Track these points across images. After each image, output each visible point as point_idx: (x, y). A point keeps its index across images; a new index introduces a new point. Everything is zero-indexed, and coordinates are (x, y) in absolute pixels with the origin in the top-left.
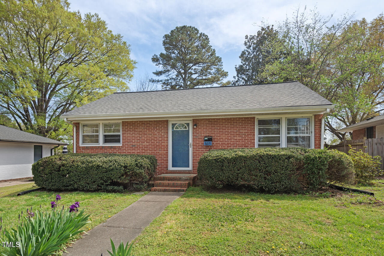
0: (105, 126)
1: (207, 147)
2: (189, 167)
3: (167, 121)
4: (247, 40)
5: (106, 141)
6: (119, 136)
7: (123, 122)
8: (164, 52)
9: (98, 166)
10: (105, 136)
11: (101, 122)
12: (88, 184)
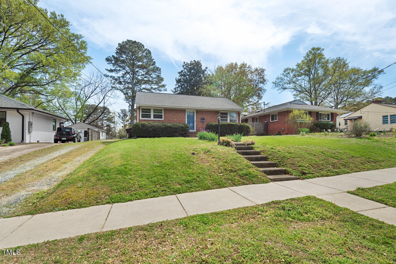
0: (154, 110)
1: (202, 122)
2: (194, 130)
3: (185, 110)
4: (184, 64)
5: (154, 117)
6: (162, 115)
7: (164, 109)
8: (115, 55)
9: (170, 127)
10: (154, 115)
11: (152, 108)
12: (166, 134)
